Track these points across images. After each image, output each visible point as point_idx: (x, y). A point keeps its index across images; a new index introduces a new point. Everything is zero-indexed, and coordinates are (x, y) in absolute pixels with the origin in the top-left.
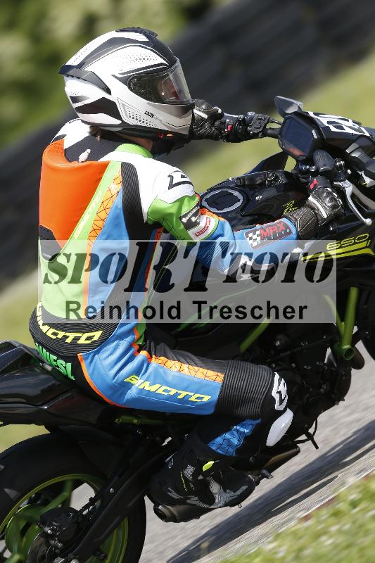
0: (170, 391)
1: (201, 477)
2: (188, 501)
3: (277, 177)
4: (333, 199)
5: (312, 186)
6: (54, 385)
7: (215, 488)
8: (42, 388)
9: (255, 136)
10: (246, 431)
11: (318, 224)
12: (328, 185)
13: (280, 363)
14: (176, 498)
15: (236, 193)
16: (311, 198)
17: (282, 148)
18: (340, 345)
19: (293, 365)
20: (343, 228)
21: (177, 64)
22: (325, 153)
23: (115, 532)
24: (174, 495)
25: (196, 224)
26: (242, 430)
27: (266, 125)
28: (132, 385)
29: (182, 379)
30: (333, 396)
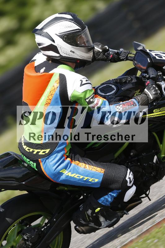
0: (80, 177)
1: (94, 215)
2: (89, 225)
3: (132, 79)
4: (156, 90)
5: (146, 84)
6: (28, 172)
7: (102, 219)
8: (23, 174)
9: (123, 60)
10: (115, 195)
11: (148, 102)
12: (154, 84)
13: (133, 163)
14: (84, 223)
15: (113, 86)
16: (146, 90)
17: (135, 66)
18: (160, 155)
19: (139, 164)
20: (161, 103)
21: (86, 29)
22: (153, 69)
23: (57, 237)
24: (83, 222)
25: (93, 102)
26: (113, 194)
27: (128, 55)
28: (63, 173)
29: (85, 171)
30: (157, 177)
